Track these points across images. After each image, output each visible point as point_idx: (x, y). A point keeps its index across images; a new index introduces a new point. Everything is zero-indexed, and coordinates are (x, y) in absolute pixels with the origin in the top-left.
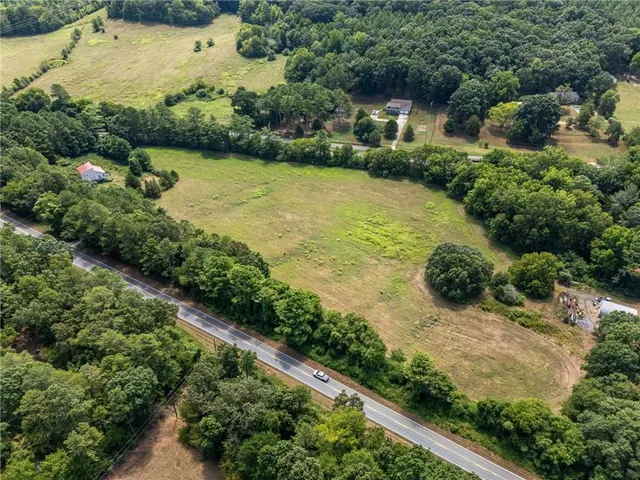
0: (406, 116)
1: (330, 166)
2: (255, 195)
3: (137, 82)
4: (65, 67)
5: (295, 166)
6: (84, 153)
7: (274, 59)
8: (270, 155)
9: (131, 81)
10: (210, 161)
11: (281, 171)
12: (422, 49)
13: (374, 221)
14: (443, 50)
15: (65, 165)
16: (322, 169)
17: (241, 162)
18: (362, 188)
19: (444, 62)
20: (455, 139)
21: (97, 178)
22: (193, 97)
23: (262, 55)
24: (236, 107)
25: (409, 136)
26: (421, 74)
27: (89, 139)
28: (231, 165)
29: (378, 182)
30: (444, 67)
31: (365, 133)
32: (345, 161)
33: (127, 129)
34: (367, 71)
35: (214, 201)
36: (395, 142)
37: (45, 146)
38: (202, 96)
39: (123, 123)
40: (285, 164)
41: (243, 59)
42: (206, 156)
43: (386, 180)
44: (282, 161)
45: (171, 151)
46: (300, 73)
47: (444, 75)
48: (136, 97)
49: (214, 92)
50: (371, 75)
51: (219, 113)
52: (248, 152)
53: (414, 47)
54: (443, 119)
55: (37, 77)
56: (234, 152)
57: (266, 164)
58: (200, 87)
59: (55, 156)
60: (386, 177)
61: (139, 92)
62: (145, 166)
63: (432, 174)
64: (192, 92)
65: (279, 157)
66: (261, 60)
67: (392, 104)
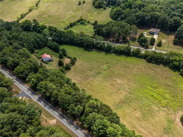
0: (157, 35)
1: (131, 56)
2: (104, 69)
3: (60, 16)
4: (37, 10)
5: (117, 55)
7: (106, 9)
8: (108, 50)
9: (58, 16)
10: (87, 52)
11: (112, 58)
12: (165, 9)
13: (153, 86)
14: (173, 10)
15: (37, 53)
16: (127, 57)
17: (97, 53)
18: (145, 68)
19: (174, 15)
21: (48, 59)
22: (79, 23)
23: (101, 7)
24: (95, 30)
26: (165, 19)
27: (45, 42)
28: (94, 54)
29: (151, 65)
30: (175, 17)
31: (143, 42)
32: (137, 55)
35: (90, 72)
36: (154, 47)
37: (30, 46)
38: (82, 23)
39: (57, 36)
40: (113, 54)
41: (95, 9)
42: (85, 50)
43: (154, 64)
44: (112, 53)
45: (73, 47)
46: (115, 16)
47: (174, 20)
48: (60, 23)
49: (86, 22)
50: (145, 19)
51: (88, 30)
52: (100, 49)
53: (161, 8)
55: (28, 13)
56: (95, 48)
57: (106, 54)
59: (34, 49)
61: (61, 21)
62: (64, 54)
63: (174, 65)
64: (79, 21)
65: (111, 51)
66: (101, 9)
67: (152, 30)
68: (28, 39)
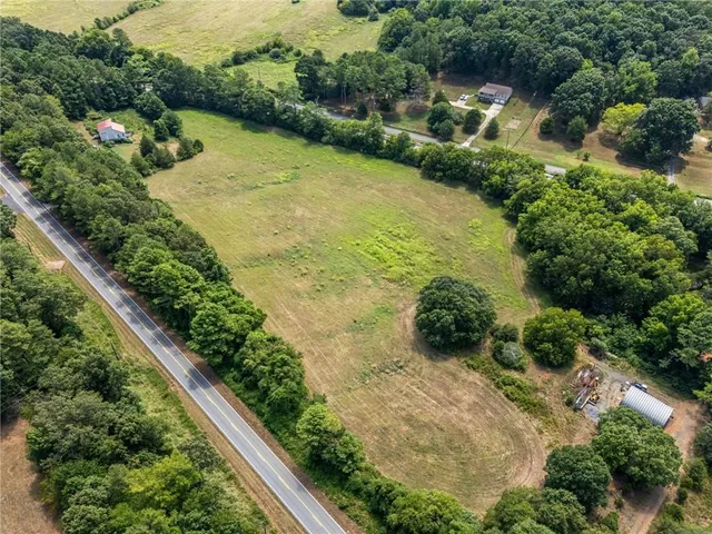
0: (501, 107)
1: (380, 157)
2: (276, 180)
3: (217, 33)
4: (154, 10)
5: (340, 152)
6: (122, 108)
7: (376, 20)
8: (315, 134)
9: (212, 32)
10: (248, 134)
11: (326, 154)
12: (543, 22)
13: (396, 232)
14: (569, 25)
15: (94, 119)
16: (368, 158)
17: (281, 139)
18: (404, 189)
19: (564, 42)
20: (551, 144)
21: (116, 137)
22: (266, 56)
23: (364, 13)
24: (299, 75)
25: (492, 133)
26: (531, 55)
27: (130, 93)
28: (272, 143)
29: (429, 184)
30: (561, 48)
31: (440, 123)
32: (398, 154)
33: (169, 86)
34: (465, 44)
35: (227, 181)
36: (472, 137)
37: (75, 95)
38: (276, 56)
39: (167, 79)
40: (330, 147)
41: (342, 16)
42: (245, 128)
43: (439, 184)
44: (327, 143)
45: (213, 117)
46: (393, 39)
47: (559, 59)
48: (206, 51)
49: (291, 54)
50: (470, 51)
52: (290, 126)
53: (532, 19)
54: (543, 115)
55: (121, 18)
56: (278, 126)
57: (306, 146)
58: (277, 45)
59: (87, 107)
60: (440, 180)
61: (213, 45)
62: (173, 130)
63: (491, 185)
64: (265, 50)
65: (325, 139)
66: (360, 20)
67: (487, 89)
68: (68, 75)
